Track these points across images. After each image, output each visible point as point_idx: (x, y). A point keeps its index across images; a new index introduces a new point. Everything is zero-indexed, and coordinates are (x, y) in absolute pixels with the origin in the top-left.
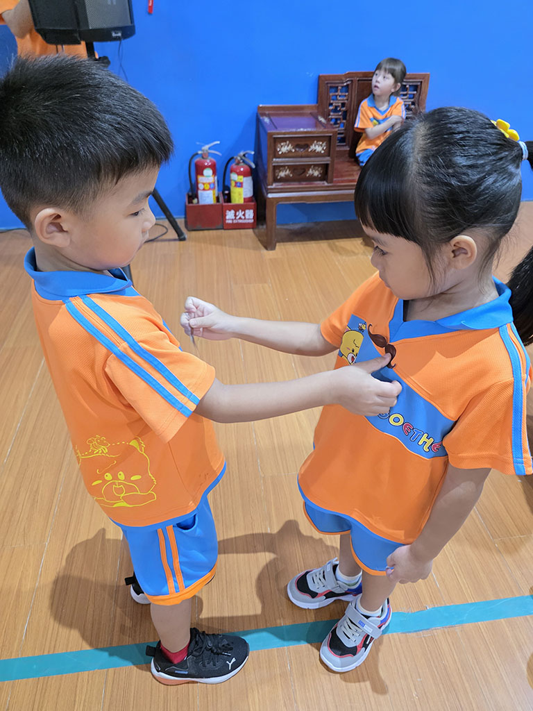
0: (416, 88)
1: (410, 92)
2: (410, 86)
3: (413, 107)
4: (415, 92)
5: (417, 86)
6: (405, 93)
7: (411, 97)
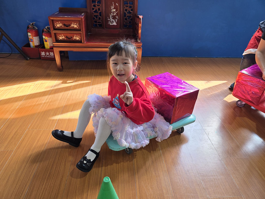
2: (129, 2)
4: (132, 5)
5: (132, 2)
7: (130, 7)
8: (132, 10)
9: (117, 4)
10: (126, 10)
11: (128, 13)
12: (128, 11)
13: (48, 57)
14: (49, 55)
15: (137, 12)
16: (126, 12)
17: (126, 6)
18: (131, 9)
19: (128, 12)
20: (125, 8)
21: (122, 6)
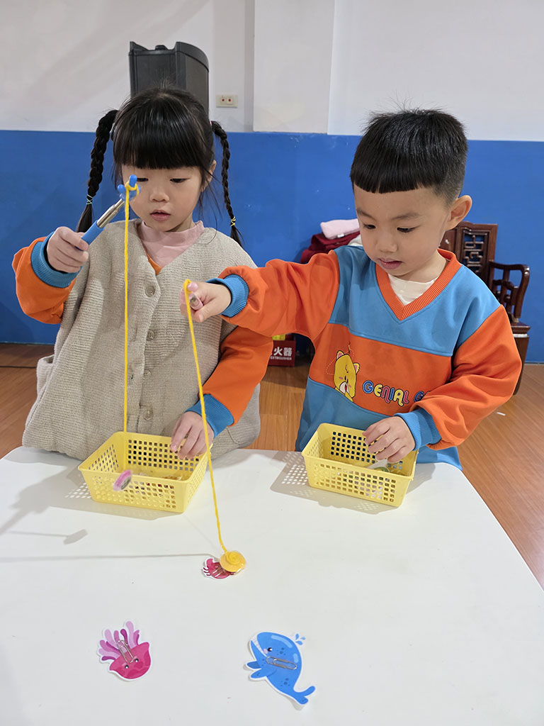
0: (483, 238)
1: (477, 242)
2: (476, 236)
3: (480, 256)
4: (482, 243)
5: (484, 236)
6: (471, 243)
7: (479, 246)
8: (481, 253)
9: (447, 241)
10: (468, 253)
11: (471, 260)
12: (473, 255)
13: (278, 358)
14: (281, 354)
15: (494, 258)
16: (467, 258)
17: (468, 245)
18: (479, 250)
19: (472, 257)
20: (466, 250)
21: (458, 245)
